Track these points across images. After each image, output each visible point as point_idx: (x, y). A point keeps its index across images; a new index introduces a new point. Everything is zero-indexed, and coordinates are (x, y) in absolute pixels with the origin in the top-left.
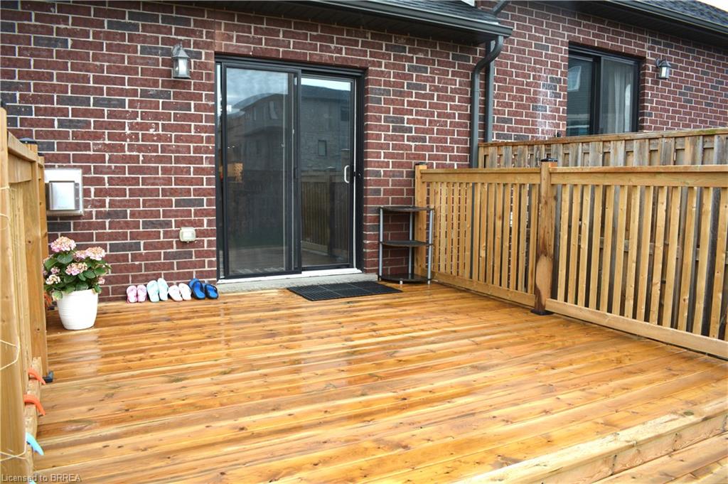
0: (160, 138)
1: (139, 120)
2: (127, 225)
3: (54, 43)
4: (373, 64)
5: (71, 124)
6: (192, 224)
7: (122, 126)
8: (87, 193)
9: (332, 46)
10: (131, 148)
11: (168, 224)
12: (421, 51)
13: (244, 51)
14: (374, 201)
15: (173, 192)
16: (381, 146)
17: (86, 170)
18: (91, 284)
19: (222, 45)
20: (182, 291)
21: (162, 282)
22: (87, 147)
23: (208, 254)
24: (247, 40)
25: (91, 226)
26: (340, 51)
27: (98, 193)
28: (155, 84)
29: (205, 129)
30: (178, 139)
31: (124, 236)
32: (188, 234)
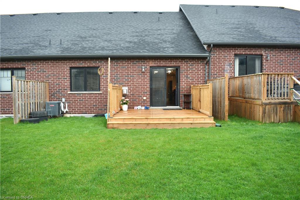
0: (140, 82)
1: (137, 79)
2: (135, 96)
3: (124, 67)
4: (181, 65)
5: (126, 80)
6: (145, 96)
7: (134, 80)
8: (128, 91)
9: (172, 63)
10: (136, 83)
11: (142, 96)
12: (192, 61)
13: (155, 66)
14: (182, 93)
15: (142, 91)
16: (183, 82)
17: (129, 87)
18: (127, 104)
19: (151, 65)
20: (144, 108)
21: (140, 106)
22: (129, 84)
23: (148, 102)
24: (155, 64)
25: (129, 96)
26: (174, 64)
27: (130, 91)
28: (140, 73)
29: (148, 80)
30: (143, 82)
31: (134, 98)
32: (145, 98)
